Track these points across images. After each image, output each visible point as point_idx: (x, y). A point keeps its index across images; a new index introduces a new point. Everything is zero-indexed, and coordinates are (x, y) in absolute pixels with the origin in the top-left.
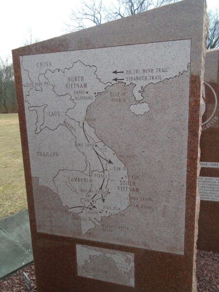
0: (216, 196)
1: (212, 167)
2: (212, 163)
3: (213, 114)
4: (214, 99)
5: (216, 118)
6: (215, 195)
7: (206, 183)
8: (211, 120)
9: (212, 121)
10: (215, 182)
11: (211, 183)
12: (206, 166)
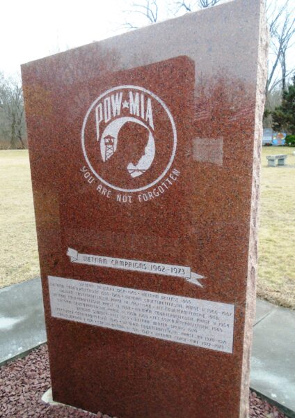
0: (185, 334)
1: (173, 274)
2: (173, 267)
3: (170, 164)
4: (171, 130)
5: (176, 172)
6: (181, 331)
7: (164, 306)
8: (167, 176)
9: (170, 179)
10: (181, 306)
11: (173, 308)
12: (161, 273)
